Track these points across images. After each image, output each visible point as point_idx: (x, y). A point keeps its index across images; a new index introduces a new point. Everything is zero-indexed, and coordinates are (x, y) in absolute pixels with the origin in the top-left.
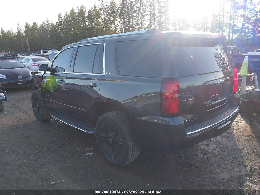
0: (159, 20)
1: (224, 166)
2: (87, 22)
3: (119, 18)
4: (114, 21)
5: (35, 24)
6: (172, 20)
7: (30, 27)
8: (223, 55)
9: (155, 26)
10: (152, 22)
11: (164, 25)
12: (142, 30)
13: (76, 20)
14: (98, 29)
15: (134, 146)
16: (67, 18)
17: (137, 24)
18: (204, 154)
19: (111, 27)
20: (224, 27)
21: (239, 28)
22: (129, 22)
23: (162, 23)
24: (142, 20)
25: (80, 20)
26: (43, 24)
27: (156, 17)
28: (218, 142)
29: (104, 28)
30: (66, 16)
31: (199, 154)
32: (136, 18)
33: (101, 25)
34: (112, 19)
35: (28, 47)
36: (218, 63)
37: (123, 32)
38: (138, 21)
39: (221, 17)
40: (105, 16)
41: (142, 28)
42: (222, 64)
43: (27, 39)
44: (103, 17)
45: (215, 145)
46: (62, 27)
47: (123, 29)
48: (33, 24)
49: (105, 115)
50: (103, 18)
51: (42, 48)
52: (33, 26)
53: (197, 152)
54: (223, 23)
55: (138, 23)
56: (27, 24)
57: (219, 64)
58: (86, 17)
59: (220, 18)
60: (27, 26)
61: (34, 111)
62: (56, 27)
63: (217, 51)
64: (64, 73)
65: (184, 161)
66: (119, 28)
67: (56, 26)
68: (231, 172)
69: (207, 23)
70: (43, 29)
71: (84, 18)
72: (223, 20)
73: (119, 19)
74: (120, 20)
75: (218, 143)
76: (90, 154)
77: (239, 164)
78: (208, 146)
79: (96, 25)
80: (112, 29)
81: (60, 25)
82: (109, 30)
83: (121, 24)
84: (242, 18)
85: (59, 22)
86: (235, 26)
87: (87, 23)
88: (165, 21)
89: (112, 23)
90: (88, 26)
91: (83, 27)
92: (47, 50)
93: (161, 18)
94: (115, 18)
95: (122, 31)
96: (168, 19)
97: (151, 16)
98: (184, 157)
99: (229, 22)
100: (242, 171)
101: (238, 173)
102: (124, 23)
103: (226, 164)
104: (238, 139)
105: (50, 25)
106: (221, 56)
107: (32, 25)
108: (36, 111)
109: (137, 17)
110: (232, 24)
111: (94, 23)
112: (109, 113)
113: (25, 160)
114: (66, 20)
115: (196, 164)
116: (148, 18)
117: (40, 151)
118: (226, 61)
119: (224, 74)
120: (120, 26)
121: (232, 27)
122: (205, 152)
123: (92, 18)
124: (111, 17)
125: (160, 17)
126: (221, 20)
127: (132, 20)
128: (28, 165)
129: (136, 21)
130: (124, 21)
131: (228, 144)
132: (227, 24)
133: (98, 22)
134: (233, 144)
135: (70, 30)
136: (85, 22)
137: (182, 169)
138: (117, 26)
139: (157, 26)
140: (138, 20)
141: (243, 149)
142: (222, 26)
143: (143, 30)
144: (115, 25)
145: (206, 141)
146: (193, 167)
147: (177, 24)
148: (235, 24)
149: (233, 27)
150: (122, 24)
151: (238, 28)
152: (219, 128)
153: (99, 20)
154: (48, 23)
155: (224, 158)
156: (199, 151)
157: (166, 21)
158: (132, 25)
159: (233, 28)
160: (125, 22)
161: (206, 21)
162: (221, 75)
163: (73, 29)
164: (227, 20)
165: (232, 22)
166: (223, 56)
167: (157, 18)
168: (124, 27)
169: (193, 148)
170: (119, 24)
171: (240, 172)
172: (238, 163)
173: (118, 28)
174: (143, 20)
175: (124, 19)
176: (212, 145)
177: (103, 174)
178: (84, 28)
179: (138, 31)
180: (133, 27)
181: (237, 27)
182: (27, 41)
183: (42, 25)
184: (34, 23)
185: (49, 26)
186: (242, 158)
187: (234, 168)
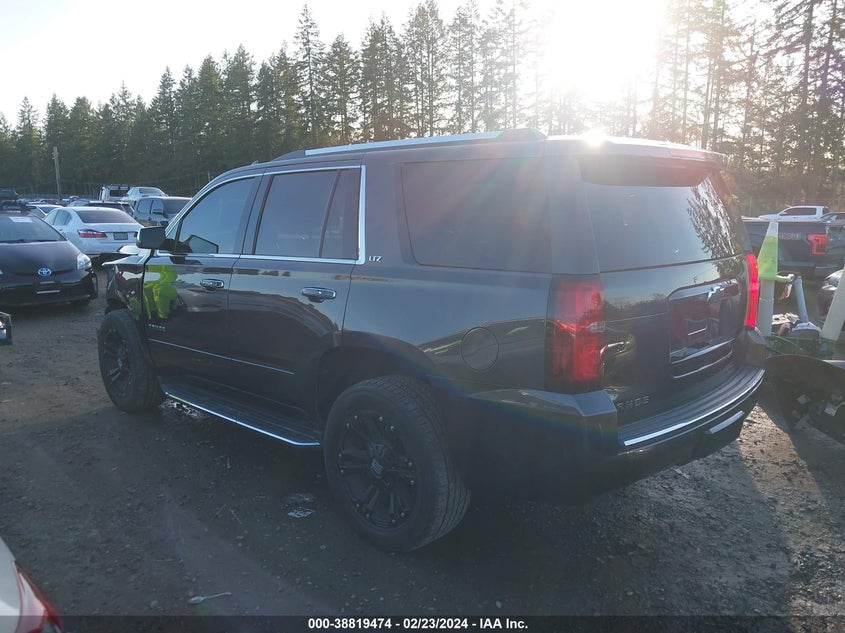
0: (486, 105)
1: (724, 552)
2: (256, 102)
3: (358, 94)
4: (343, 102)
5: (82, 103)
6: (528, 108)
7: (67, 112)
8: (716, 211)
9: (474, 126)
10: (464, 110)
11: (501, 121)
12: (432, 135)
13: (220, 94)
14: (290, 128)
15: (452, 485)
16: (191, 88)
17: (417, 117)
18: (660, 516)
19: (334, 123)
20: (688, 136)
21: (734, 138)
22: (390, 107)
23: (498, 115)
24: (431, 102)
25: (234, 95)
26: (110, 103)
27: (477, 96)
28: (696, 480)
29: (310, 124)
30: (187, 83)
31: (645, 514)
32: (414, 98)
33: (302, 115)
34: (338, 96)
35: (58, 176)
36: (701, 236)
37: (371, 140)
38: (420, 107)
39: (678, 103)
40: (316, 88)
41: (432, 130)
42: (714, 238)
43: (55, 149)
44: (307, 88)
45: (692, 491)
46: (171, 115)
47: (372, 130)
48: (77, 104)
49: (360, 385)
50: (308, 93)
51: (106, 182)
52: (75, 110)
53: (637, 509)
54: (685, 121)
55: (420, 112)
56: (54, 102)
57: (704, 239)
58: (253, 89)
59: (674, 108)
60: (55, 108)
61: (106, 378)
62: (153, 115)
63: (698, 196)
64: (216, 255)
65: (601, 534)
66: (359, 126)
67: (152, 112)
68: (748, 569)
69: (634, 121)
70: (108, 121)
71: (247, 89)
72: (685, 113)
73: (359, 97)
74: (361, 100)
75: (697, 482)
76: (302, 515)
77: (769, 546)
78: (670, 491)
79: (284, 112)
80: (336, 129)
81: (165, 110)
82: (325, 132)
83: (365, 112)
84: (743, 110)
85: (164, 101)
86: (722, 132)
87: (254, 107)
88: (505, 108)
89: (335, 109)
90: (258, 114)
91: (242, 117)
92: (122, 188)
93: (492, 98)
94: (346, 95)
95: (366, 138)
96: (514, 104)
97: (462, 93)
98: (599, 524)
99: (701, 121)
100: (778, 565)
101: (768, 572)
102: (373, 112)
103: (729, 543)
104: (756, 473)
105: (133, 107)
106: (709, 214)
107: (73, 105)
108: (113, 379)
109: (416, 95)
110: (712, 126)
111: (279, 109)
112: (373, 381)
113: (94, 532)
114: (186, 93)
115: (640, 545)
116: (452, 97)
117: (140, 504)
118: (724, 231)
119: (720, 269)
120: (361, 119)
121: (711, 135)
122: (661, 511)
123: (273, 92)
124: (332, 90)
125: (489, 97)
126: (679, 113)
127: (402, 102)
128: (104, 545)
129: (414, 108)
130: (375, 103)
131: (729, 488)
132: (696, 124)
133: (290, 103)
134: (744, 486)
135: (200, 127)
136: (249, 105)
137: (598, 559)
138: (353, 120)
139: (479, 124)
140: (420, 103)
141: (776, 502)
142: (680, 131)
143: (435, 134)
144: (346, 115)
145: (662, 477)
146: (631, 553)
147: (542, 119)
148: (720, 126)
149: (714, 136)
150: (367, 115)
151: (730, 140)
152: (714, 430)
153: (295, 97)
154: (127, 100)
155: (722, 527)
156: (642, 506)
157: (509, 109)
158: (401, 117)
159: (715, 139)
160: (377, 107)
161: (632, 115)
162: (712, 272)
163: (207, 124)
164: (696, 114)
165: (712, 119)
166: (714, 214)
167: (480, 99)
168: (374, 125)
169: (625, 497)
170: (359, 114)
171: (773, 567)
172: (766, 543)
173: (356, 125)
174: (435, 103)
175: (375, 98)
176: (681, 490)
177: (355, 573)
178: (245, 123)
179: (418, 136)
180: (404, 126)
181: (728, 137)
182: (55, 158)
183: (107, 106)
184: (78, 100)
185: (130, 110)
186: (776, 526)
187: (753, 558)
